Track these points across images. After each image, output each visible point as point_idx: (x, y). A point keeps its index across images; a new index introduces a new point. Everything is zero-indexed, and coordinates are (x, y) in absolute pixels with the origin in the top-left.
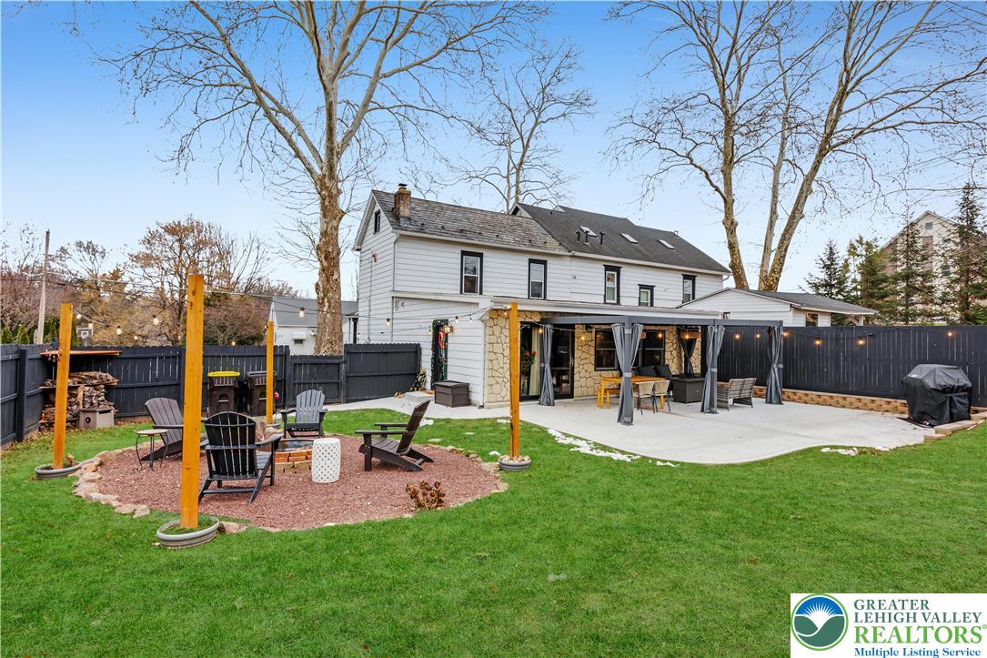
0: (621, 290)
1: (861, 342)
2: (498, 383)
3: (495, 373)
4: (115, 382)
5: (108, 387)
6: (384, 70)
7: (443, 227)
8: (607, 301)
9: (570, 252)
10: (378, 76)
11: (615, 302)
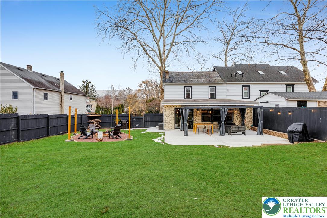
0: (250, 93)
1: (290, 114)
2: (167, 124)
3: (166, 122)
4: (101, 121)
5: (99, 122)
6: (176, 33)
7: (179, 80)
8: (244, 98)
9: (225, 82)
10: (175, 35)
11: (248, 97)
